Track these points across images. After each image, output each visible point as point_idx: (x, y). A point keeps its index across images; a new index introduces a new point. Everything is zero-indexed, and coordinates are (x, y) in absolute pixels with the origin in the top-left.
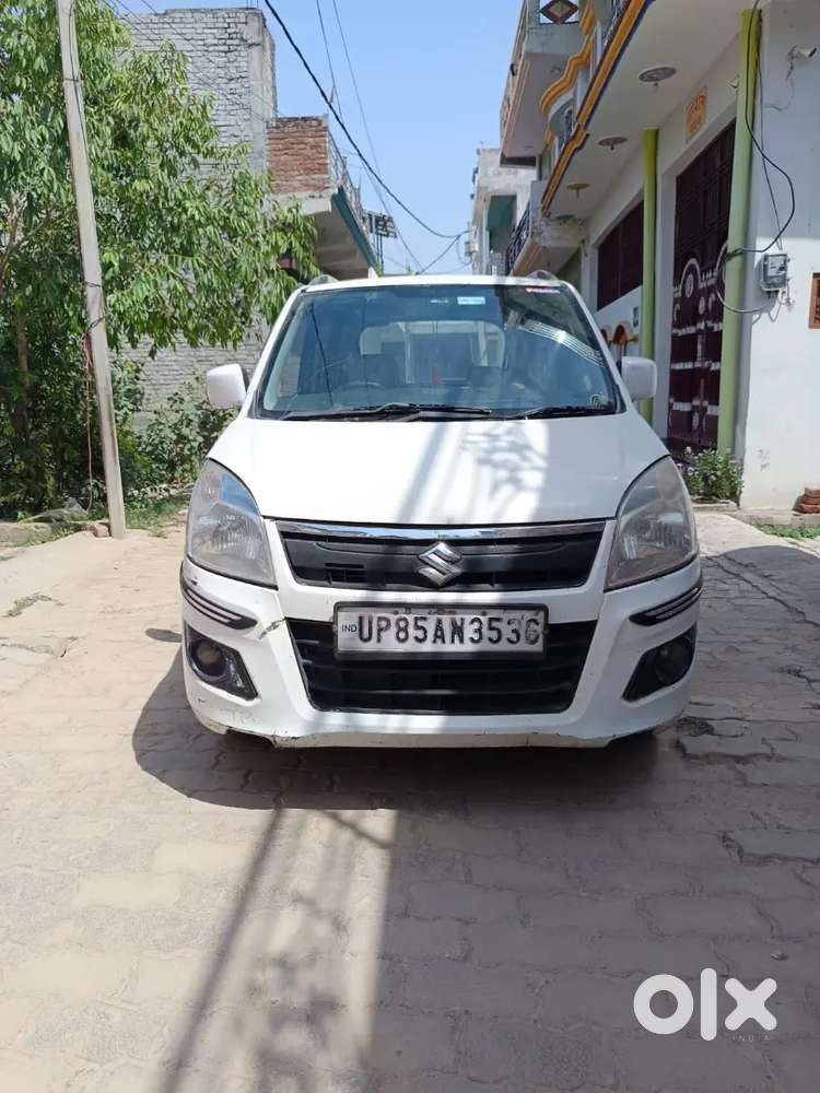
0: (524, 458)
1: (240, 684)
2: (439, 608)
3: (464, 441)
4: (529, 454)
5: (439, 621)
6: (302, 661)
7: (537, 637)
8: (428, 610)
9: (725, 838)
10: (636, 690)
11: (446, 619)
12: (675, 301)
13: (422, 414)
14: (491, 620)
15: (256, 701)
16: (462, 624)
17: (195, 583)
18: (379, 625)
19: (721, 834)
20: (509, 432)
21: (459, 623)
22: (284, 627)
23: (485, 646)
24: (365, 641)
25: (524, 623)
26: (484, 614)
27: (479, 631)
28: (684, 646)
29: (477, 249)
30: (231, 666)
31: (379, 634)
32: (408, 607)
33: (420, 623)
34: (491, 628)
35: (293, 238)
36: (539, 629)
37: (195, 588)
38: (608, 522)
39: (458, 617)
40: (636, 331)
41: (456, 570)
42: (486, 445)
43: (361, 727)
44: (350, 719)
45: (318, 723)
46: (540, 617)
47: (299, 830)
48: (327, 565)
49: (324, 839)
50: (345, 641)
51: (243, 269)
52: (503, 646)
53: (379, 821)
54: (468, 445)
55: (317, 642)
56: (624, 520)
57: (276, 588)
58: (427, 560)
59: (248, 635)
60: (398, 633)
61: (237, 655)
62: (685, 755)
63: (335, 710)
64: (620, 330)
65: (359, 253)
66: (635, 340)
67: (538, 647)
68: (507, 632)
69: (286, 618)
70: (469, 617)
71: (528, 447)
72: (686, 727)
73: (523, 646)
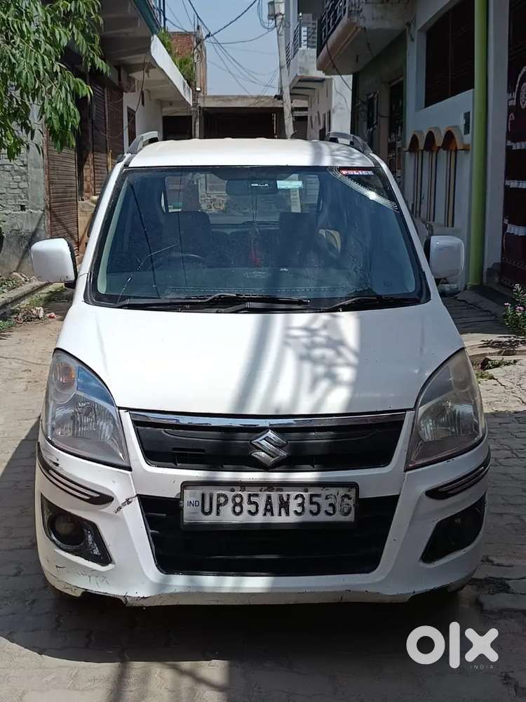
0: (339, 354)
1: (96, 552)
2: (269, 486)
3: (288, 336)
4: (343, 350)
5: (269, 497)
6: (150, 531)
7: (350, 509)
8: (260, 488)
9: (506, 677)
10: (432, 552)
11: (275, 495)
12: (510, 110)
13: (248, 305)
14: (312, 496)
15: (110, 566)
16: (288, 499)
17: (57, 465)
18: (218, 501)
19: (504, 675)
20: (325, 327)
21: (285, 499)
22: (136, 502)
23: (307, 518)
24: (206, 514)
25: (339, 499)
26: (306, 491)
27: (301, 505)
28: (474, 516)
29: (283, 11)
30: (90, 536)
31: (218, 508)
32: (243, 485)
33: (253, 499)
34: (312, 503)
35: (75, 30)
36: (351, 503)
37: (57, 469)
38: (408, 413)
39: (284, 494)
40: (467, 139)
41: (283, 454)
42: (304, 340)
43: (201, 587)
44: (192, 581)
45: (163, 585)
46: (352, 494)
47: (145, 679)
48: (174, 449)
49: (169, 685)
50: (190, 514)
51: (24, 74)
52: (322, 517)
53: (214, 670)
54: (290, 341)
55: (165, 515)
56: (421, 410)
57: (130, 469)
58: (258, 445)
59: (104, 510)
60: (234, 508)
61: (94, 527)
62: (482, 611)
63: (178, 574)
64: (449, 136)
65: (140, 22)
66: (466, 149)
67: (351, 518)
68: (325, 506)
69: (138, 495)
70: (293, 494)
71: (342, 343)
72: (487, 587)
73: (338, 517)
